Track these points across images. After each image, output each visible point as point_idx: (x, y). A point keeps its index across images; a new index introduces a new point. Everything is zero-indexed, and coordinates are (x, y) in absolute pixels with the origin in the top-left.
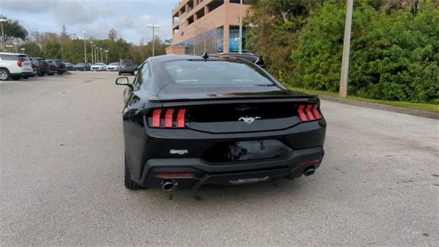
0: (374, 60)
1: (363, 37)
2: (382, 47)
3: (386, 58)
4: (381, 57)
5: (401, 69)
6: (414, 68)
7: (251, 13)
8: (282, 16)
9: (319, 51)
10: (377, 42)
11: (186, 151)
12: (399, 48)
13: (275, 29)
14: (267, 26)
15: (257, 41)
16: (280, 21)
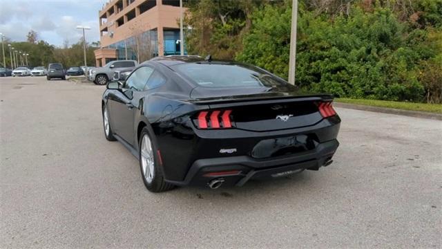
0: (315, 61)
1: (305, 40)
2: (323, 49)
3: (327, 59)
4: (322, 58)
5: (340, 69)
6: (351, 68)
7: (190, 16)
8: (220, 19)
9: (264, 53)
10: (317, 44)
11: (235, 150)
12: (338, 50)
13: (214, 32)
14: (206, 28)
15: (196, 43)
16: (220, 23)
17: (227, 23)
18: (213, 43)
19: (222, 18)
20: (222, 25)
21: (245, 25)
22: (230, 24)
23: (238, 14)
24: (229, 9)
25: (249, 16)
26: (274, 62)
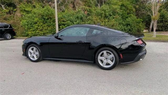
4: (64, 25)
10: (62, 20)
16: (1, 8)
17: (5, 8)
19: (3, 6)
20: (3, 10)
21: (16, 10)
22: (7, 9)
23: (11, 5)
24: (7, 3)
25: (18, 6)
26: (43, 26)
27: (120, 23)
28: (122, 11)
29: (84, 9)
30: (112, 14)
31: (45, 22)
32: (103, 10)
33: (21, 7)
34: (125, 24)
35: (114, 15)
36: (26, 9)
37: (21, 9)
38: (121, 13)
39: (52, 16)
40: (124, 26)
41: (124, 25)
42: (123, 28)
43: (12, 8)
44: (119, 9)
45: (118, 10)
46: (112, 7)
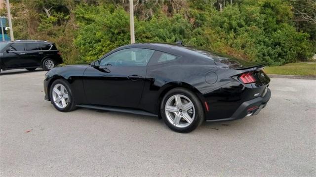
13: (40, 22)
14: (32, 19)
15: (21, 30)
16: (45, 15)
17: (51, 15)
18: (41, 31)
19: (47, 11)
20: (48, 17)
21: (69, 17)
22: (54, 16)
23: (61, 9)
24: (54, 5)
25: (72, 11)
26: (110, 46)
27: (260, 41)
28: (264, 16)
29: (191, 14)
30: (243, 23)
31: (113, 39)
32: (226, 16)
33: (77, 13)
34: (270, 43)
35: (249, 26)
36: (86, 16)
37: (77, 16)
38: (263, 21)
39: (126, 29)
40: (267, 48)
41: (268, 46)
42: (265, 51)
43: (62, 14)
44: (258, 14)
45: (256, 15)
46: (245, 9)
